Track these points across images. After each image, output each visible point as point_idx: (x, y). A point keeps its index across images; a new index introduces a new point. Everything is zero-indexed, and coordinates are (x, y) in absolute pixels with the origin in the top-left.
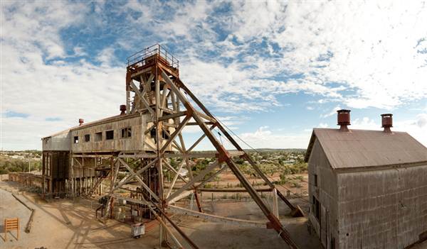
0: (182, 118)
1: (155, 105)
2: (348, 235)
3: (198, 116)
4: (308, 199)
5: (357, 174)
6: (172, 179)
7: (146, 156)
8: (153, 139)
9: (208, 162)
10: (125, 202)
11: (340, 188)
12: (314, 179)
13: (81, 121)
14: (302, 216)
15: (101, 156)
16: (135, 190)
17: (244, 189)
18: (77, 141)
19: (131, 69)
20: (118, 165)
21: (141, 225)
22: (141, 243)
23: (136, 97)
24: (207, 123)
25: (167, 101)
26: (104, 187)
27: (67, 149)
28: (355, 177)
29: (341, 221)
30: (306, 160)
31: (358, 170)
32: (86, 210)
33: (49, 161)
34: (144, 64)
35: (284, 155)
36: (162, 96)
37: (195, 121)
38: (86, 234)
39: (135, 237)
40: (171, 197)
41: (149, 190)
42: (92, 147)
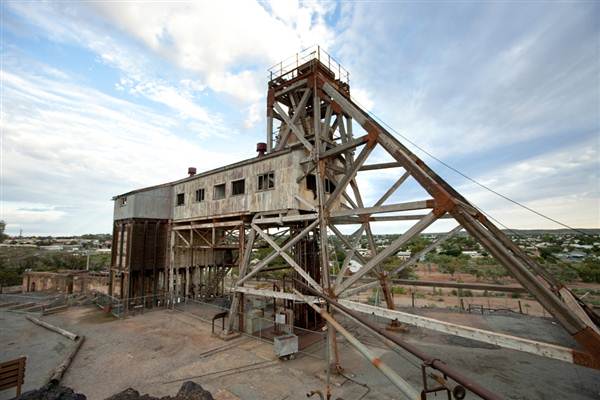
7: (300, 217)
15: (222, 224)
19: (275, 86)
33: (125, 238)
34: (296, 75)
42: (208, 208)
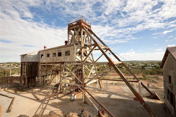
0: (93, 47)
1: (80, 41)
3: (100, 46)
6: (88, 74)
7: (77, 64)
8: (80, 56)
9: (105, 67)
10: (67, 85)
12: (169, 79)
13: (45, 47)
15: (55, 64)
16: (72, 79)
17: (122, 80)
18: (43, 57)
19: (70, 25)
20: (63, 68)
21: (75, 95)
22: (75, 103)
23: (72, 37)
24: (104, 49)
25: (86, 39)
26: (57, 79)
27: (37, 61)
30: (161, 67)
32: (47, 91)
34: (76, 23)
35: (145, 64)
36: (84, 37)
37: (98, 48)
38: (48, 102)
39: (72, 100)
40: (88, 82)
41: (78, 79)
42: (51, 60)
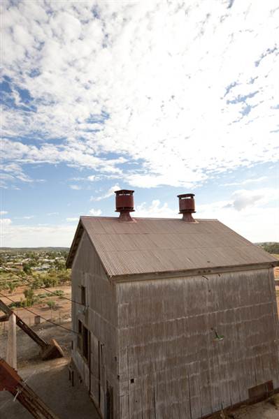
2: (132, 381)
4: (71, 326)
5: (146, 284)
11: (120, 306)
12: (81, 295)
14: (61, 356)
28: (142, 288)
29: (122, 359)
30: (69, 265)
31: (146, 277)
35: (33, 257)
